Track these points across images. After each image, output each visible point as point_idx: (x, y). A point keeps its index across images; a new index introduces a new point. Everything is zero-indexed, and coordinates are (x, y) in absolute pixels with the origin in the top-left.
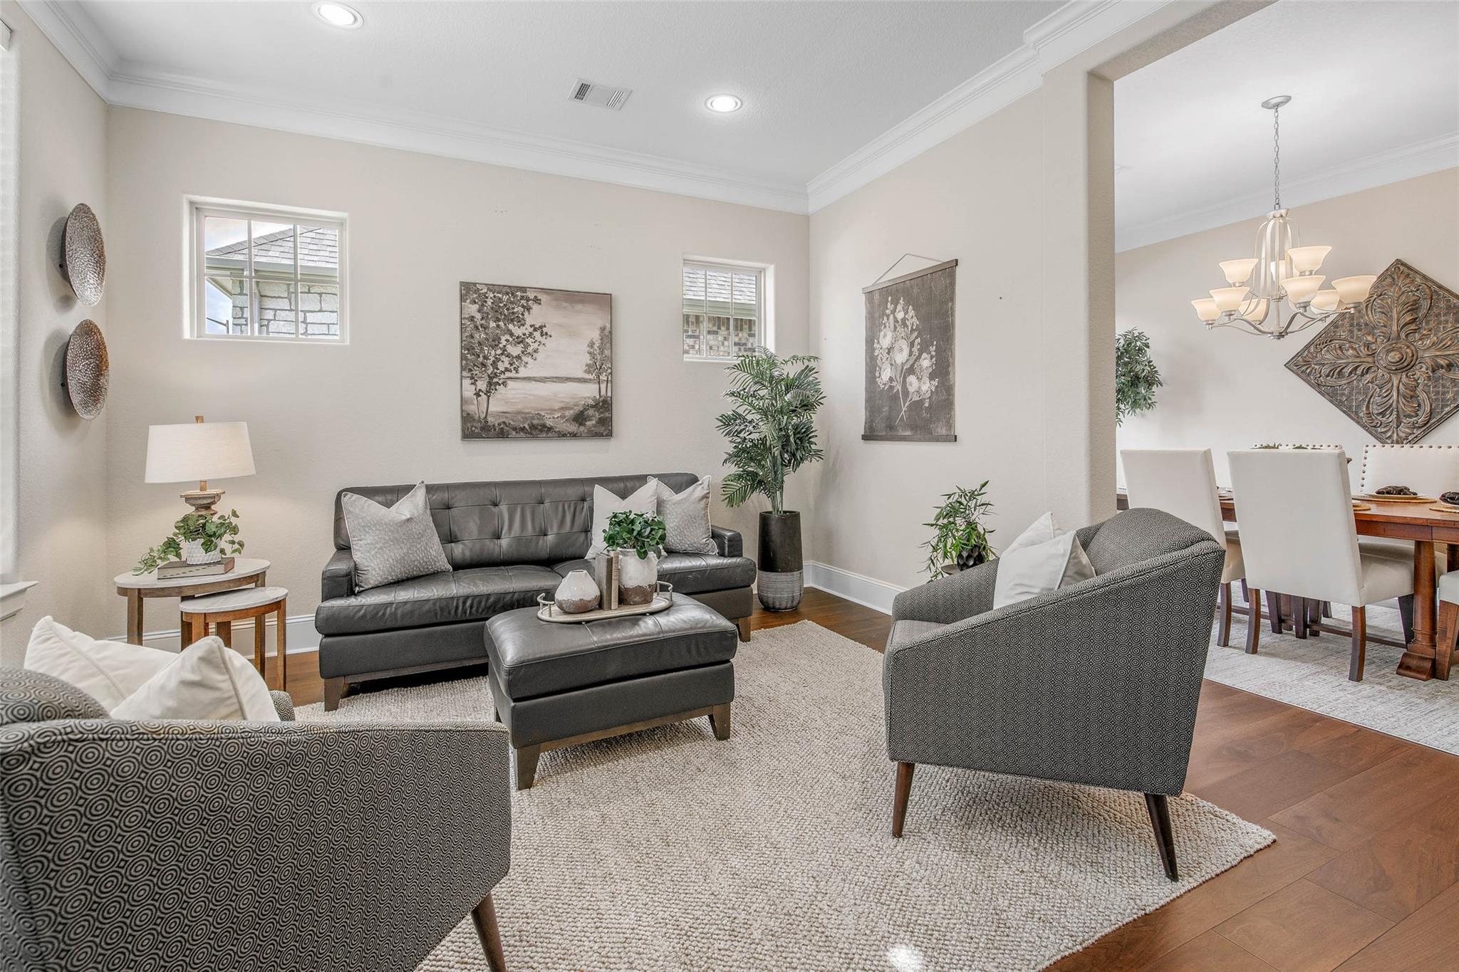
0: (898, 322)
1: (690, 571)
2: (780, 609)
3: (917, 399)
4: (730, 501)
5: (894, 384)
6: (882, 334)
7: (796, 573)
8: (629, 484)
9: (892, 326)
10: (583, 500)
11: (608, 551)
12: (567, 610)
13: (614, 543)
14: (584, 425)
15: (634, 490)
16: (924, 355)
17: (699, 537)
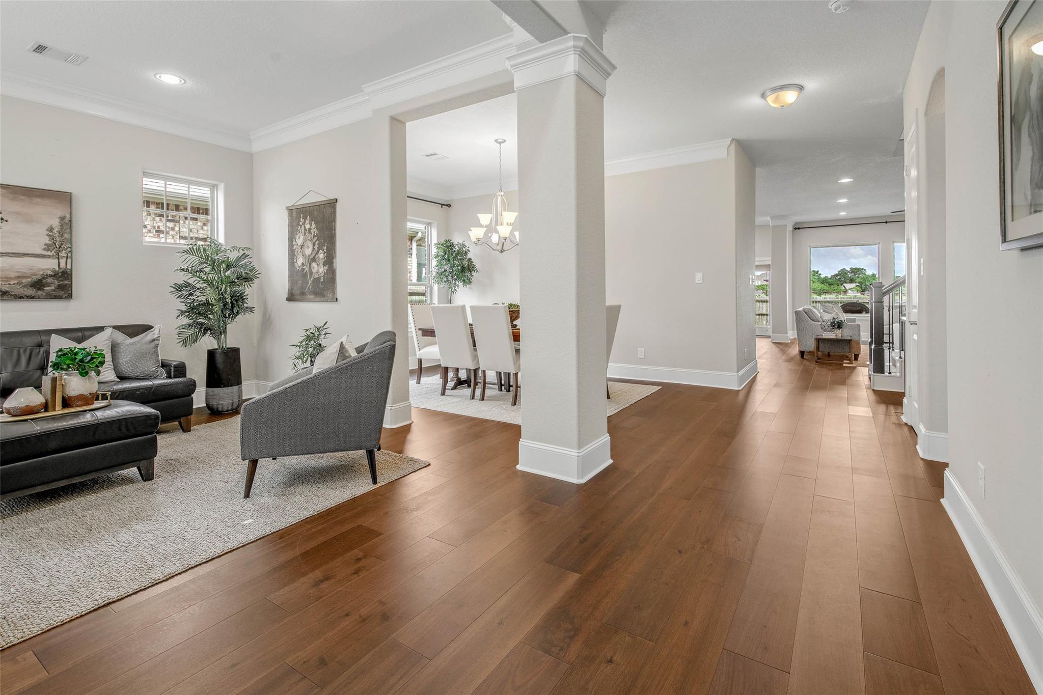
0: (306, 230)
1: (138, 389)
2: (222, 411)
3: (317, 276)
4: (185, 343)
5: (304, 267)
6: (297, 236)
7: (235, 388)
8: (87, 333)
9: (303, 232)
10: (40, 345)
11: (53, 373)
12: (14, 414)
13: (58, 368)
14: (43, 290)
15: (90, 336)
16: (321, 251)
17: (150, 366)
